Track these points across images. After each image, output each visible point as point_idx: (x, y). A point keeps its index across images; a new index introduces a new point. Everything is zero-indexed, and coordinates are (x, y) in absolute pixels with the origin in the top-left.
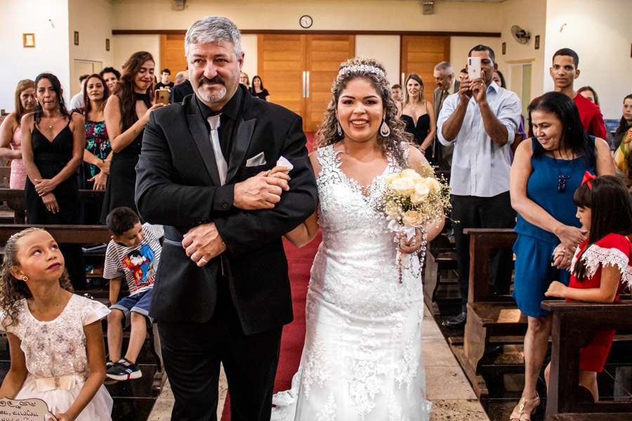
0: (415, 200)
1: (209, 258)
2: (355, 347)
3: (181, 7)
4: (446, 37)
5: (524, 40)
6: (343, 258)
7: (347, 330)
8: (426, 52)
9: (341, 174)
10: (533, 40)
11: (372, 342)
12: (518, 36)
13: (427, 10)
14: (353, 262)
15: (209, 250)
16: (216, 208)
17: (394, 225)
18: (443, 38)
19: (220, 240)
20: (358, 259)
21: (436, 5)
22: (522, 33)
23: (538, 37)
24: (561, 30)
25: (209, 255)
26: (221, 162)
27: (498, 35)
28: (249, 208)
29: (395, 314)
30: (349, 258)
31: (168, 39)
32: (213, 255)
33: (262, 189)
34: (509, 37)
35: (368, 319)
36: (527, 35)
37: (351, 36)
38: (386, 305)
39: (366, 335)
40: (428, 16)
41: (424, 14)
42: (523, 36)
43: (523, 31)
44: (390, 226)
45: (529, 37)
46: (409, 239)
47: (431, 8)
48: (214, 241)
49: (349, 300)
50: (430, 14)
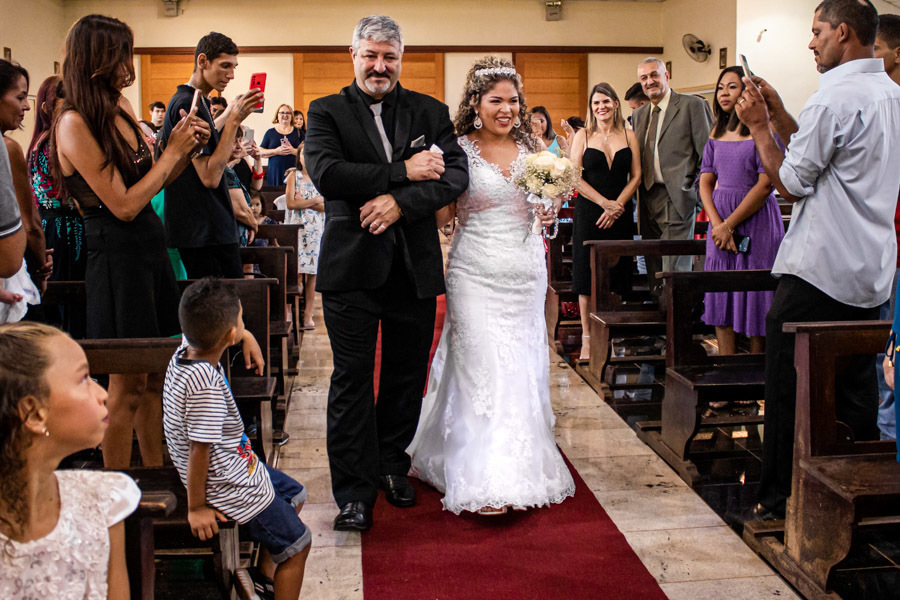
0: (553, 174)
1: (387, 225)
2: (498, 314)
3: (173, 12)
4: (581, 55)
5: (701, 56)
6: (486, 232)
7: (491, 298)
8: (552, 78)
9: (482, 160)
10: (716, 56)
11: (512, 309)
12: (693, 50)
13: (551, 14)
14: (497, 235)
15: (387, 217)
16: (392, 179)
17: (533, 198)
18: (577, 55)
19: (396, 208)
20: (501, 232)
21: (564, 7)
22: (700, 46)
23: (723, 51)
24: (759, 40)
25: (387, 221)
26: (387, 145)
27: (659, 51)
28: (421, 179)
29: (530, 283)
30: (494, 232)
31: (153, 61)
32: (391, 221)
33: (430, 160)
34: (678, 53)
35: (507, 287)
36: (707, 50)
37: (438, 55)
38: (525, 274)
39: (507, 303)
40: (553, 23)
41: (548, 20)
42: (700, 50)
43: (700, 42)
44: (529, 199)
45: (709, 52)
46: (546, 209)
47: (557, 11)
48: (392, 209)
49: (493, 269)
50: (557, 20)
